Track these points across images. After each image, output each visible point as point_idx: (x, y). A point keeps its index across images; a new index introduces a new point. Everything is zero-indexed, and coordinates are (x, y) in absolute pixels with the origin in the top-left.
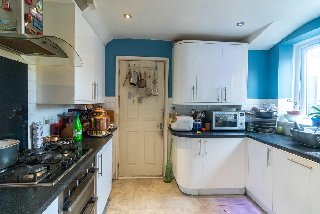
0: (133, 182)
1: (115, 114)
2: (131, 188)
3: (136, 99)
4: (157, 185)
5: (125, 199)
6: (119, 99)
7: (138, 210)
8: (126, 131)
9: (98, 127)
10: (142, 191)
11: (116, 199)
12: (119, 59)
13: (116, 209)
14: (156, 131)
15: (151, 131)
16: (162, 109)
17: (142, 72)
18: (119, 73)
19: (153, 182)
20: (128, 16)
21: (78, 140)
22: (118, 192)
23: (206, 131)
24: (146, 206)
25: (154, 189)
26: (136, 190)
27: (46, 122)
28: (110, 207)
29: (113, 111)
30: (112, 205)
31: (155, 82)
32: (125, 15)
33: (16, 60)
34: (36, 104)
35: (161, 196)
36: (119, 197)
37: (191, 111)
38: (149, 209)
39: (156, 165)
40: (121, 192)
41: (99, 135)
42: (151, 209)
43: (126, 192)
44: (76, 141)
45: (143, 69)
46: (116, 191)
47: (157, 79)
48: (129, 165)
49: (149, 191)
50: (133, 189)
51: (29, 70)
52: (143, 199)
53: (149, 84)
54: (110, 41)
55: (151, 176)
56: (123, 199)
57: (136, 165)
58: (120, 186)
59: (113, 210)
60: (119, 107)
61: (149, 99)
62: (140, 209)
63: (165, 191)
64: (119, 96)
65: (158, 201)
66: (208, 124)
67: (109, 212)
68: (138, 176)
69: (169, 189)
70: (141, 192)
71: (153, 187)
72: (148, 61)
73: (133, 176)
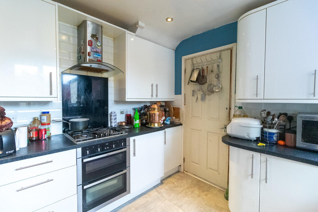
0: (192, 181)
1: (180, 111)
2: (185, 185)
3: (199, 97)
4: (213, 195)
5: (172, 190)
6: (185, 97)
7: (173, 204)
8: (191, 129)
9: (151, 119)
10: (192, 192)
11: (167, 186)
12: (185, 59)
13: (159, 193)
14: (220, 134)
15: (215, 133)
16: (227, 109)
17: (205, 67)
18: (185, 72)
19: (211, 191)
20: (169, 20)
21: (136, 127)
22: (173, 182)
23: (285, 146)
24: (182, 206)
25: (205, 197)
26: (188, 188)
27: (122, 113)
28: (158, 189)
29: (179, 108)
30: (161, 188)
31: (218, 77)
32: (167, 19)
33: (101, 76)
34: (114, 101)
35: (206, 207)
36: (170, 185)
37: (262, 111)
38: (182, 209)
39: (219, 174)
40: (175, 183)
41: (152, 126)
42: (184, 210)
43: (179, 185)
44: (134, 127)
45: (205, 64)
46: (173, 180)
47: (222, 73)
48: (193, 163)
49: (199, 196)
50: (186, 186)
51: (109, 81)
52: (186, 199)
53: (211, 80)
54: (178, 44)
55: (214, 184)
56: (171, 189)
57: (199, 166)
58: (180, 178)
59: (157, 192)
60: (185, 105)
61: (212, 95)
62: (175, 205)
63: (216, 205)
64: (185, 95)
65: (197, 210)
66: (288, 136)
67: (154, 191)
68: (201, 178)
69: (223, 206)
70: (190, 192)
71: (206, 195)
72: (211, 53)
73: (196, 176)
